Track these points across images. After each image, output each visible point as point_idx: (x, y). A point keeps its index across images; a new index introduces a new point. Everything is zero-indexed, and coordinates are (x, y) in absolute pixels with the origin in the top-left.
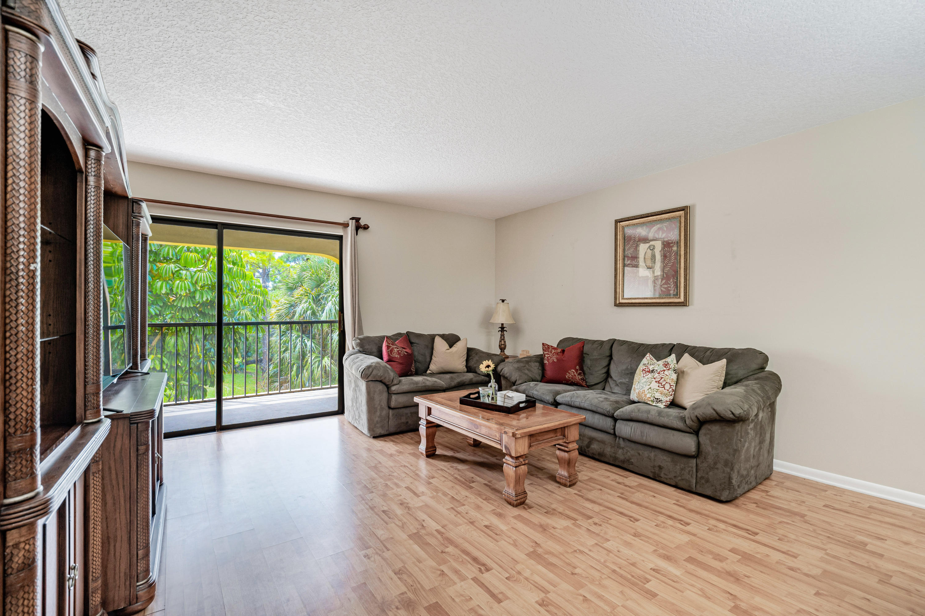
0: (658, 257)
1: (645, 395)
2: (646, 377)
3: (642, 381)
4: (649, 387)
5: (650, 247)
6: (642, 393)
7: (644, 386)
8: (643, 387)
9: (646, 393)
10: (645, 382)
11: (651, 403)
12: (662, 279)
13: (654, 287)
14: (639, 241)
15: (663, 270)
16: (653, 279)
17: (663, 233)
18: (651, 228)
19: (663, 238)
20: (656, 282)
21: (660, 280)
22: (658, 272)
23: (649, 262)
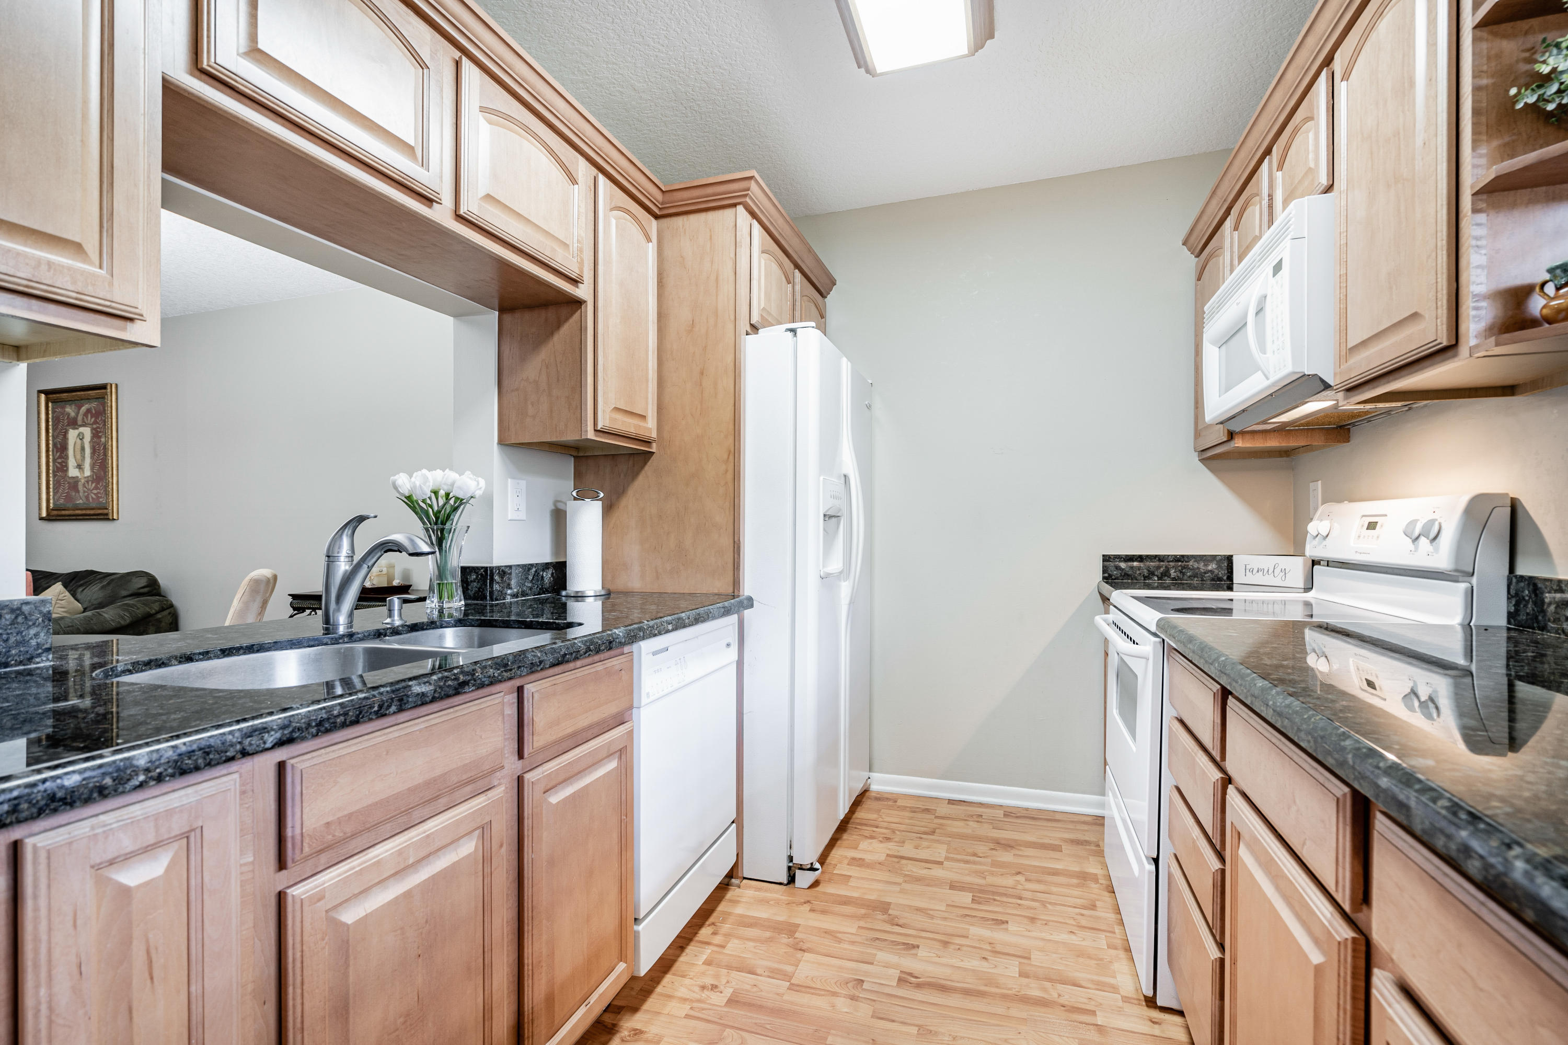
0: (88, 451)
5: (79, 435)
12: (92, 483)
13: (84, 492)
14: (68, 425)
15: (92, 468)
16: (83, 481)
17: (91, 418)
18: (80, 408)
19: (92, 424)
20: (86, 485)
21: (90, 483)
22: (88, 473)
23: (79, 457)
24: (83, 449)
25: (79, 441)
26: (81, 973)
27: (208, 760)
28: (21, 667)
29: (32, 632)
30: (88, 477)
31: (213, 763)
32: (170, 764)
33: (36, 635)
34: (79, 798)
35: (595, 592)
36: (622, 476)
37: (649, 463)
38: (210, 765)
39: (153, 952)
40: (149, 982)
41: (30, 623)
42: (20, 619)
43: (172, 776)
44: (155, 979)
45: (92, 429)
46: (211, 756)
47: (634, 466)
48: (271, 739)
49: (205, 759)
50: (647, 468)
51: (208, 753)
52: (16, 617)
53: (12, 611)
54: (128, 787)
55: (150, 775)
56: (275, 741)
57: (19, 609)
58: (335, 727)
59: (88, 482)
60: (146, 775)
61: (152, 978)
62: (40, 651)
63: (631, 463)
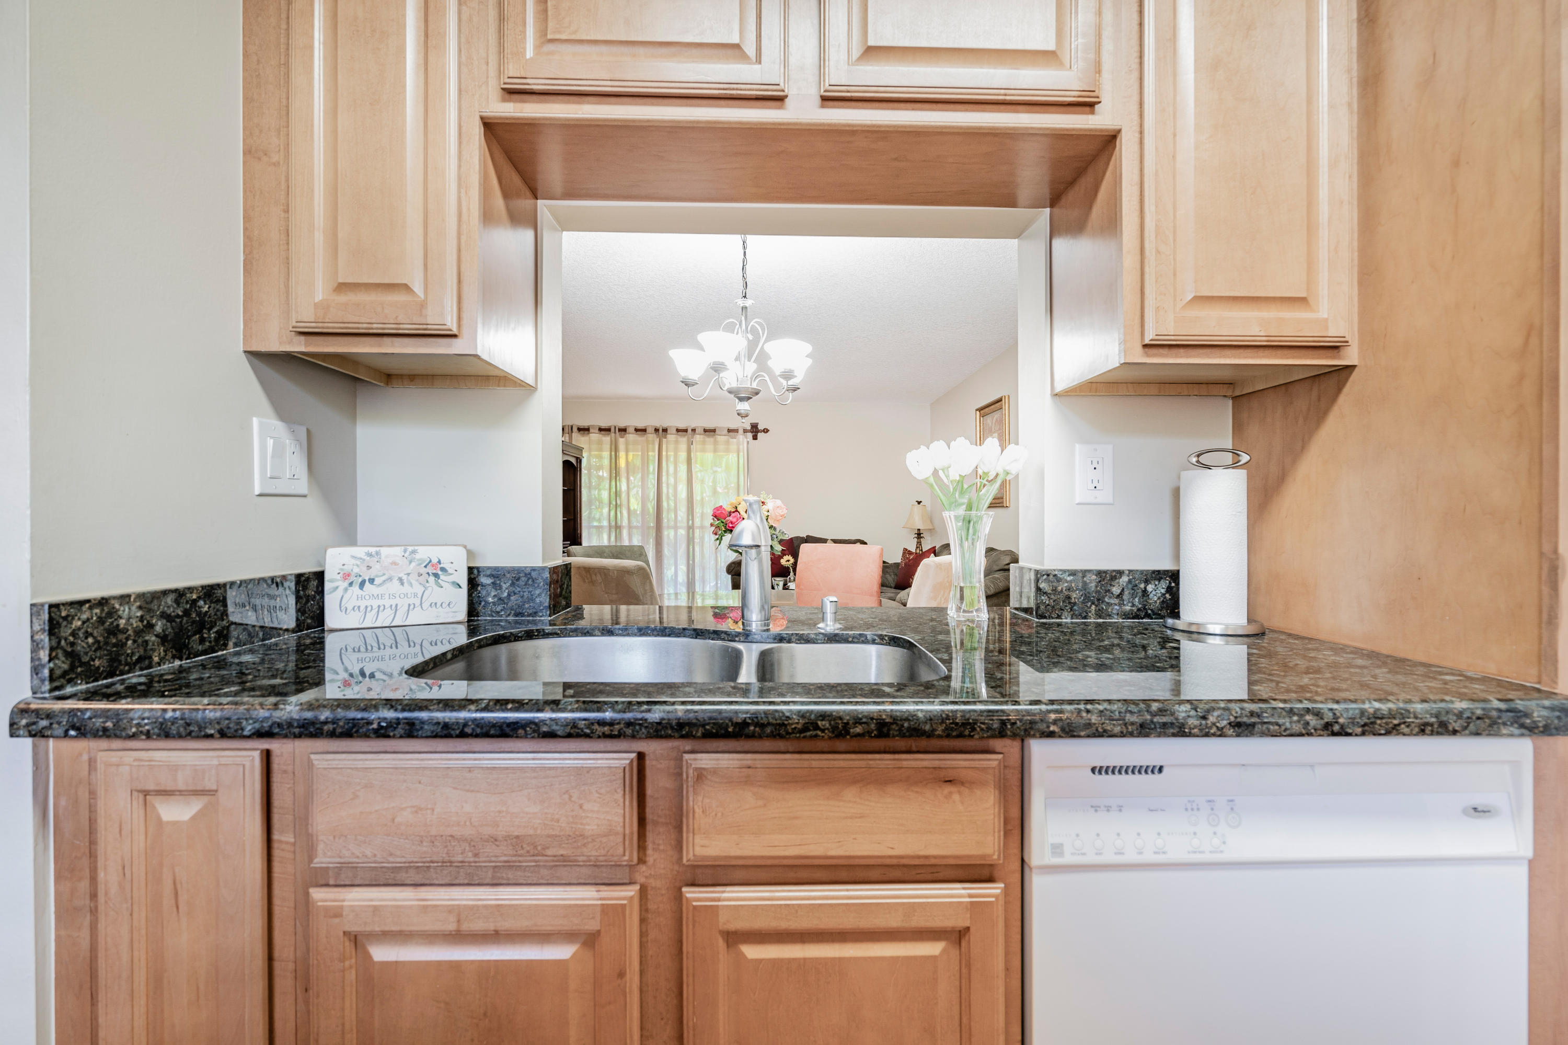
26: (124, 875)
27: (188, 731)
28: (531, 618)
29: (537, 592)
31: (193, 734)
32: (157, 725)
33: (539, 595)
34: (90, 732)
35: (1227, 626)
36: (1301, 421)
37: (1346, 390)
38: (189, 735)
39: (179, 886)
40: (175, 909)
41: (536, 585)
42: (530, 582)
43: (159, 735)
44: (180, 910)
46: (191, 728)
47: (1319, 400)
48: (249, 727)
49: (185, 729)
50: (1342, 399)
51: (188, 725)
52: (528, 580)
53: (526, 575)
54: (124, 734)
55: (140, 729)
56: (253, 731)
57: (530, 574)
58: (322, 734)
60: (137, 728)
61: (177, 908)
62: (542, 608)
63: (1315, 392)
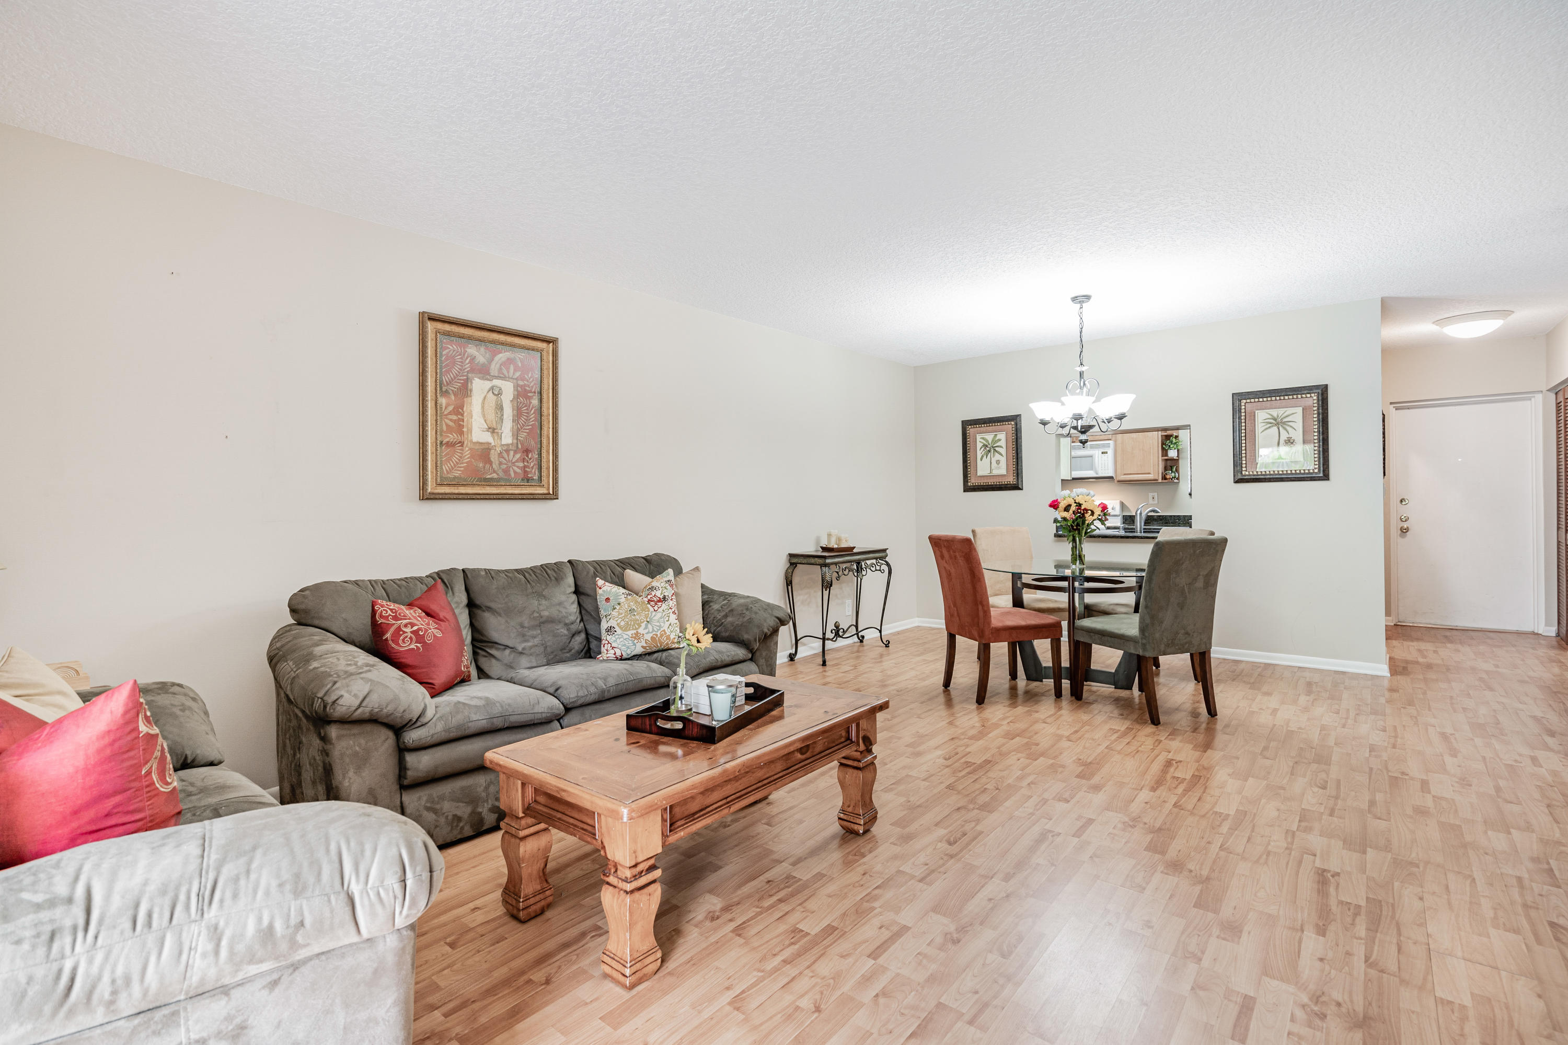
0: (508, 412)
1: (668, 637)
2: (660, 610)
3: (656, 618)
4: (669, 623)
5: (492, 388)
6: (662, 636)
7: (662, 624)
8: (660, 627)
9: (668, 633)
10: (661, 618)
11: (677, 646)
12: (515, 452)
13: (501, 463)
14: (472, 370)
15: (516, 435)
16: (499, 449)
17: (515, 371)
18: (494, 354)
19: (516, 379)
20: (505, 455)
21: (512, 453)
22: (507, 439)
23: (491, 416)
24: (500, 408)
25: (491, 398)
30: (508, 445)
45: (516, 386)
59: (507, 451)
